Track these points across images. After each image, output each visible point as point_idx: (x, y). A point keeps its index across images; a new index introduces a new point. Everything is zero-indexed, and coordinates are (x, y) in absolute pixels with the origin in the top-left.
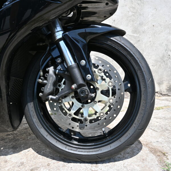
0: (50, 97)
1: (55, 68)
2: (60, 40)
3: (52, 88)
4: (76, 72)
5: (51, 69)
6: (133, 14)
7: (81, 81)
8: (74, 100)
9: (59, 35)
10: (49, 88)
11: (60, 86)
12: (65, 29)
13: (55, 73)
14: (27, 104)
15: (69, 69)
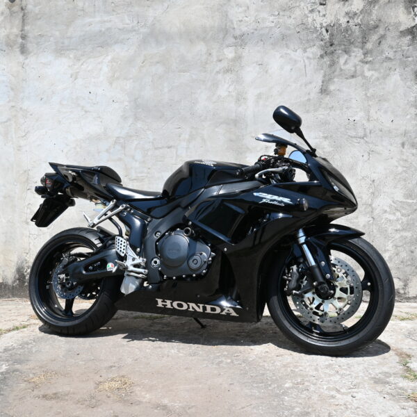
0: (294, 292)
1: (298, 267)
2: (303, 244)
3: (296, 284)
4: (317, 271)
5: (295, 268)
6: (405, 169)
7: (321, 279)
8: (315, 296)
9: (302, 240)
10: (293, 284)
11: (302, 282)
12: (306, 234)
13: (298, 270)
14: (271, 297)
15: (310, 269)
